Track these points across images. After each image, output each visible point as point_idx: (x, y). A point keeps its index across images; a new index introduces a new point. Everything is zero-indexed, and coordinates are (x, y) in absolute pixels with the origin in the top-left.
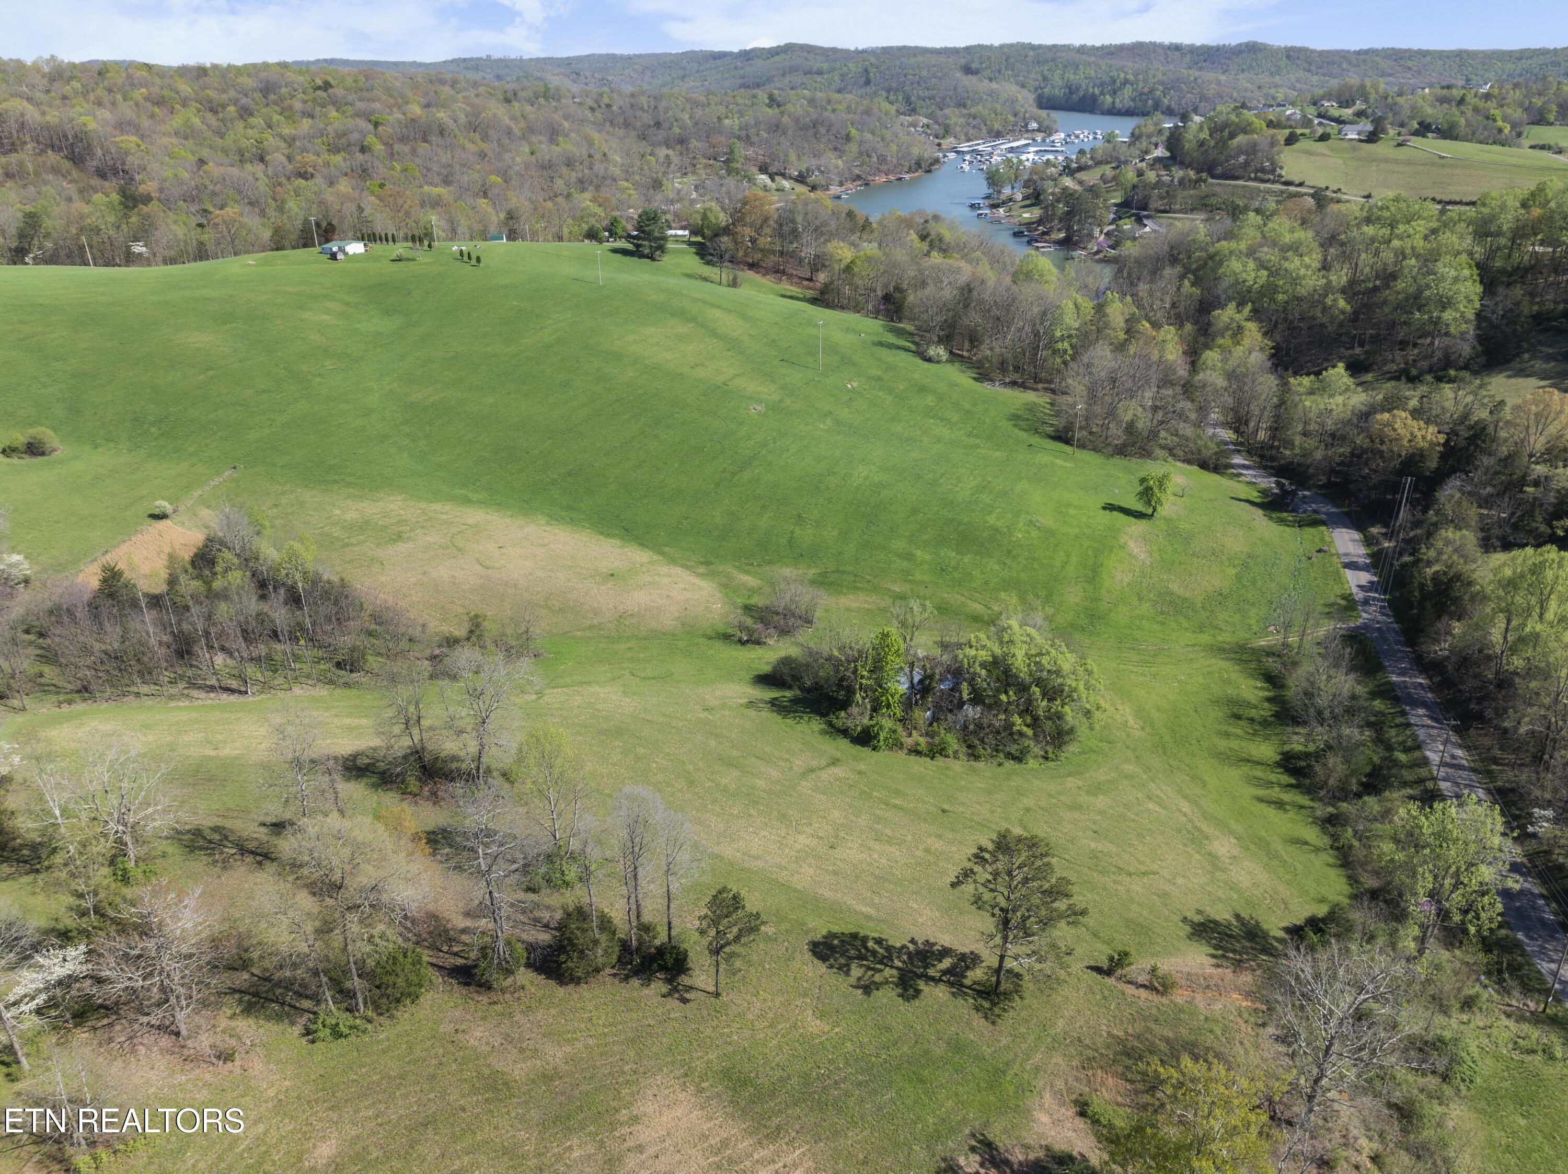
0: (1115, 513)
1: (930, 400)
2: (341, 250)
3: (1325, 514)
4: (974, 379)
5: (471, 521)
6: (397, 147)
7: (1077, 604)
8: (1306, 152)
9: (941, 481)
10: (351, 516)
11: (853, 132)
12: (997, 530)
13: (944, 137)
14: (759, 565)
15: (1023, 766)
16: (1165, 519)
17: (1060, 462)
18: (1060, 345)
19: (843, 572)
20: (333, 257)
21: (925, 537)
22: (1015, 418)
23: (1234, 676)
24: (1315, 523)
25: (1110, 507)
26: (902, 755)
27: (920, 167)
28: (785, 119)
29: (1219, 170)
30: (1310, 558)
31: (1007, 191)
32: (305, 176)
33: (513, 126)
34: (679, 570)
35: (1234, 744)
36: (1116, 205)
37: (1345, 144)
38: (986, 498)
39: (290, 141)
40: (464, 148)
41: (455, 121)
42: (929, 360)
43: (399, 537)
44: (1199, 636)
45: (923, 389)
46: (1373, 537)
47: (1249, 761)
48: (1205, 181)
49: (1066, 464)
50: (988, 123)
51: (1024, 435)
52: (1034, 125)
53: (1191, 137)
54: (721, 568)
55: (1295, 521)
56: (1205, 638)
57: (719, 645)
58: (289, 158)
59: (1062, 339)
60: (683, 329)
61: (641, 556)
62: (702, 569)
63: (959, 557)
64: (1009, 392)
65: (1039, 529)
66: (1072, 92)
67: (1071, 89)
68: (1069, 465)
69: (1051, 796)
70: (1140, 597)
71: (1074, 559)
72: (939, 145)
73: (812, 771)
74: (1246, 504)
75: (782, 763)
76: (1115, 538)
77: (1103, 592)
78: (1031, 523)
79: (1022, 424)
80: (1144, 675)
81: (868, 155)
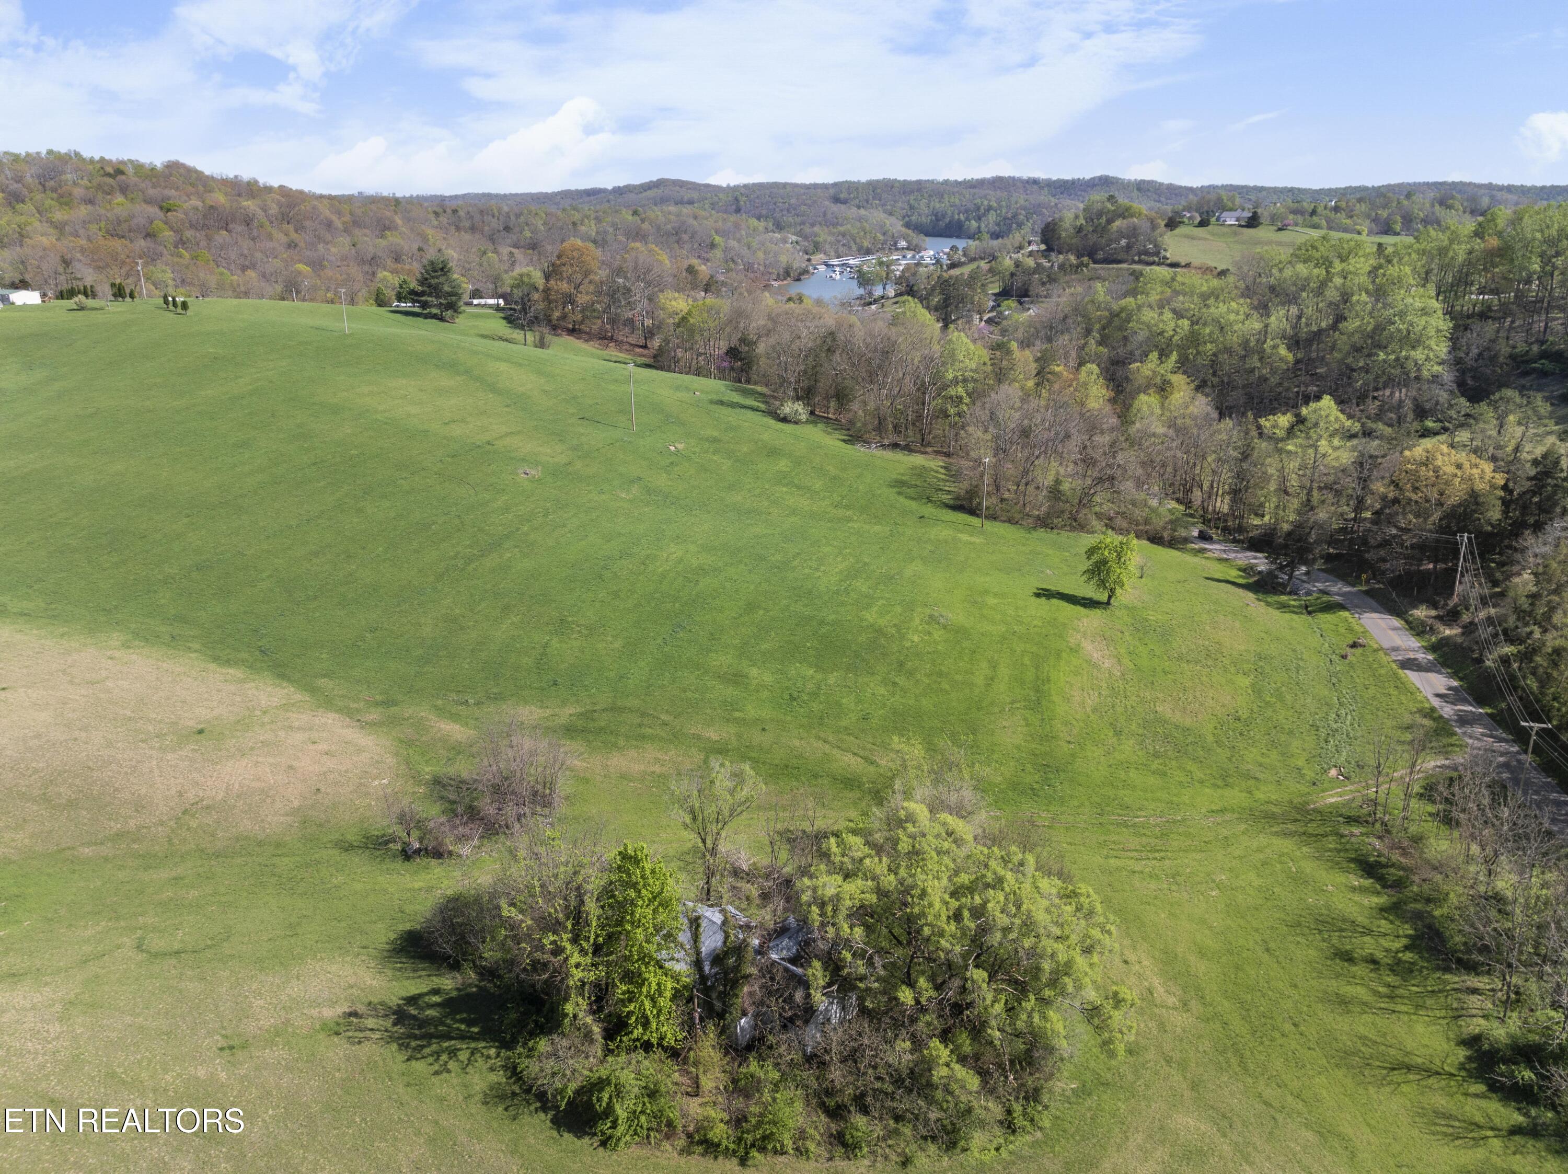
0: (1055, 601)
3: (1338, 594)
4: (844, 441)
6: (189, 234)
8: (1187, 237)
9: (795, 563)
11: (718, 239)
12: (880, 631)
13: (814, 253)
14: (477, 704)
16: (1126, 607)
17: (964, 537)
18: (952, 391)
19: (622, 710)
21: (766, 646)
22: (900, 485)
23: (1309, 867)
24: (1329, 608)
25: (1045, 594)
27: (789, 275)
28: (646, 226)
29: (1100, 255)
30: (1344, 657)
31: (878, 291)
33: (334, 218)
34: (330, 718)
36: (995, 295)
37: (1224, 229)
38: (862, 585)
41: (265, 211)
42: (784, 420)
44: (1227, 792)
45: (773, 452)
46: (1423, 624)
49: (973, 539)
50: (858, 240)
51: (914, 505)
52: (903, 244)
53: (1067, 225)
54: (408, 711)
55: (1300, 606)
56: (1236, 796)
57: (359, 862)
59: (955, 381)
60: (448, 382)
62: (374, 715)
63: (819, 676)
64: (889, 454)
65: (944, 627)
66: (937, 220)
67: (938, 216)
68: (978, 541)
70: (1117, 731)
71: (1002, 671)
74: (1229, 585)
76: (1063, 638)
77: (1058, 725)
78: (932, 620)
79: (908, 492)
80: (1155, 877)
81: (733, 261)
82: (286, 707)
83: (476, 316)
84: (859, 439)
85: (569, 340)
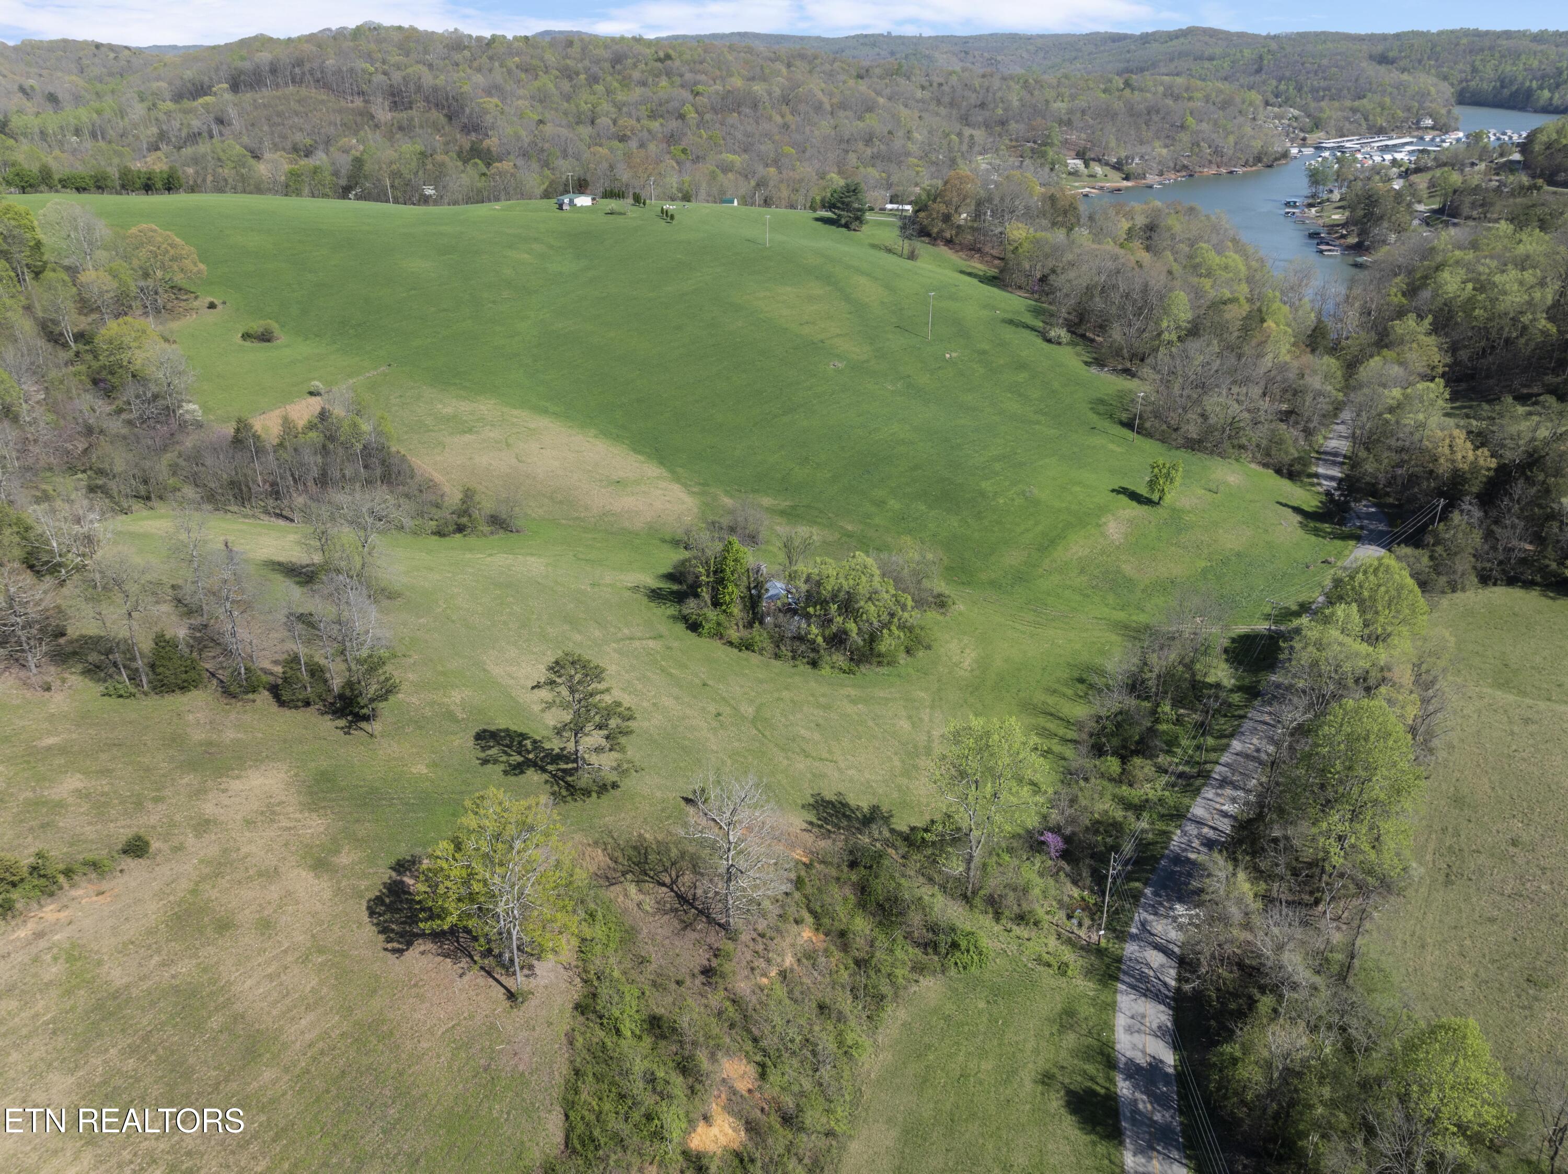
0: (1121, 496)
1: (1022, 376)
2: (571, 201)
3: (1370, 530)
4: (1086, 363)
5: (532, 426)
6: (708, 116)
7: (1011, 566)
9: (966, 446)
10: (449, 410)
11: (1190, 120)
13: (1311, 132)
14: (745, 492)
15: (816, 671)
16: (1172, 508)
17: (1111, 446)
19: (812, 508)
20: (560, 207)
21: (909, 490)
22: (1098, 402)
23: (1115, 649)
24: (1349, 537)
25: (1123, 491)
26: (718, 643)
27: (1260, 161)
30: (1307, 567)
31: (1324, 193)
32: (623, 139)
33: (826, 100)
34: (676, 487)
35: (1051, 700)
38: (998, 466)
39: (619, 107)
40: (770, 119)
41: (770, 94)
42: (1049, 341)
43: (470, 431)
44: (1114, 612)
45: (1022, 366)
47: (1052, 715)
48: (1538, 188)
50: (1371, 117)
51: (1093, 418)
53: (1543, 140)
54: (713, 490)
55: (1330, 533)
56: (1121, 616)
58: (615, 122)
60: (817, 289)
61: (653, 470)
62: (696, 489)
63: (927, 511)
64: (1112, 378)
65: (1026, 498)
66: (1502, 87)
67: (1504, 82)
68: (1119, 450)
69: (813, 695)
70: (1082, 571)
71: (1040, 528)
72: (1304, 139)
73: (631, 639)
74: (1290, 510)
75: (612, 630)
76: (1099, 517)
77: (1047, 561)
78: (1023, 493)
79: (1101, 408)
80: (1025, 633)
81: (1198, 145)
82: (658, 478)
83: (880, 224)
84: (1099, 362)
85: (943, 250)
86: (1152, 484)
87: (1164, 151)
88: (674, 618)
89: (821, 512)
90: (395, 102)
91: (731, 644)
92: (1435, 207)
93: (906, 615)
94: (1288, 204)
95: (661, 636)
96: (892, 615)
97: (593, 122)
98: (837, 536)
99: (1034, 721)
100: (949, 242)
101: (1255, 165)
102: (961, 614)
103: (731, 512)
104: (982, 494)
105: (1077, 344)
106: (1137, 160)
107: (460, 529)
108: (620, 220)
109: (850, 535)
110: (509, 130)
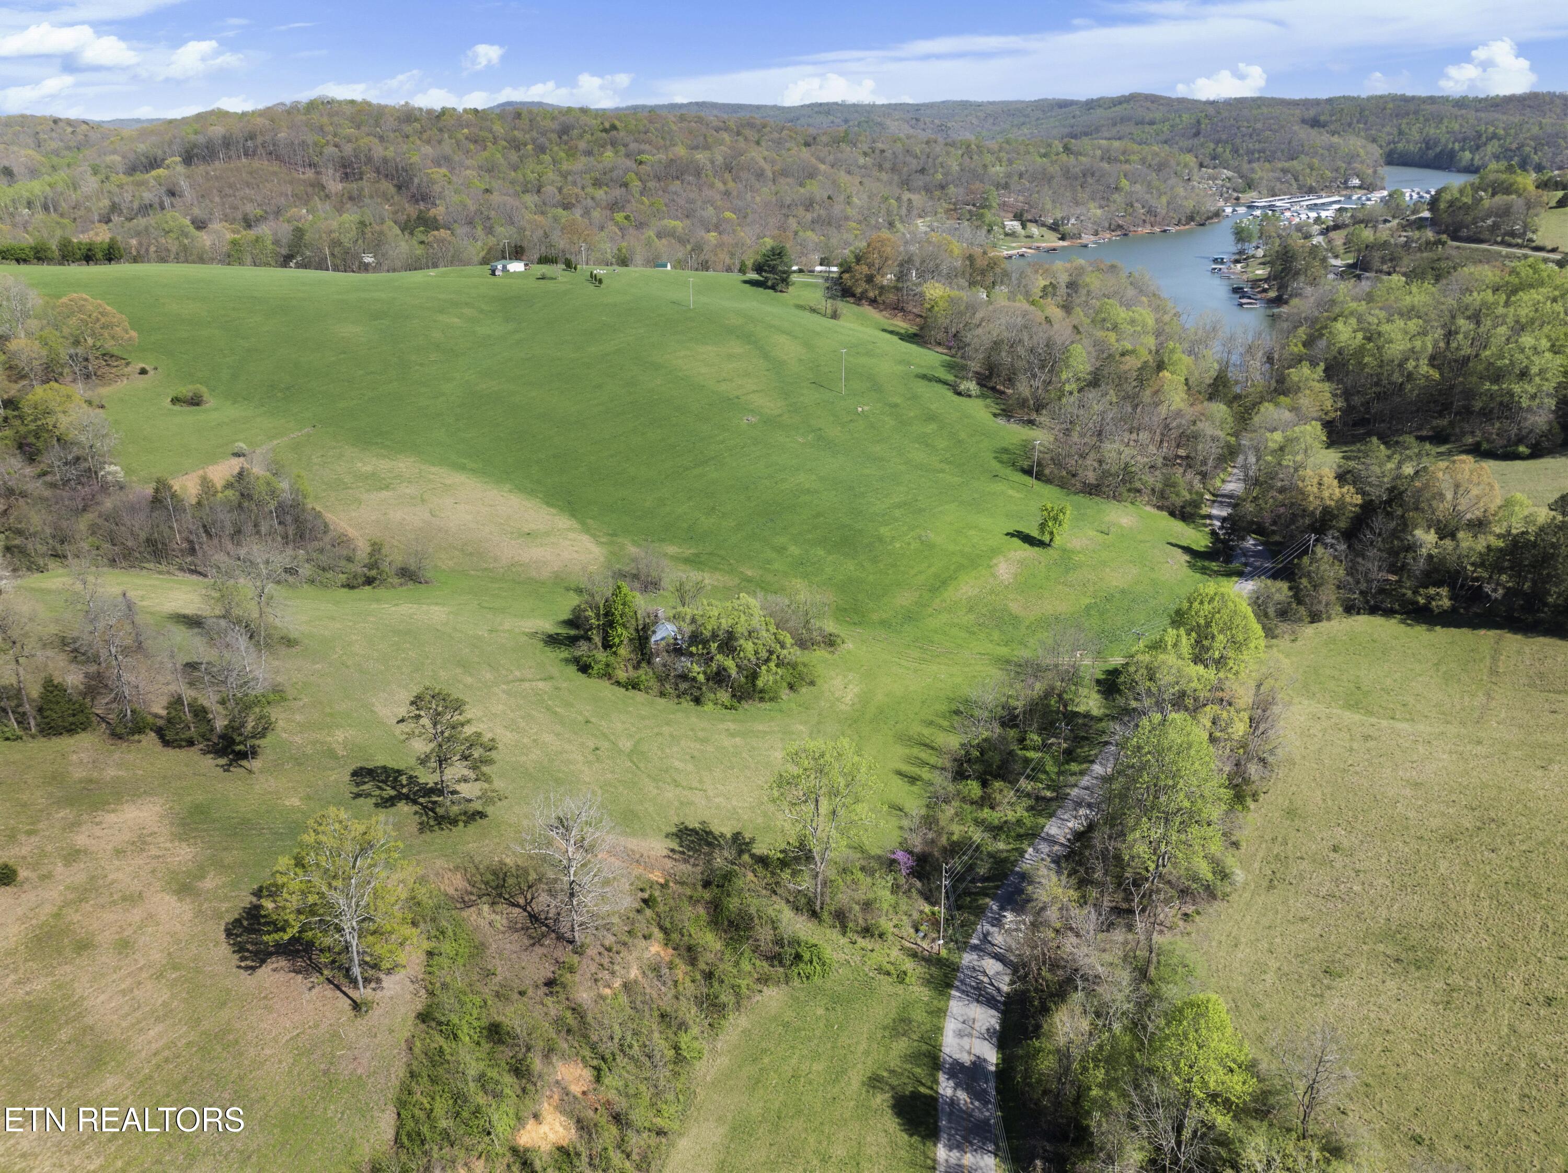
0: (1015, 539)
1: (931, 428)
2: (504, 267)
4: (995, 415)
5: (448, 482)
6: (651, 184)
7: (902, 607)
9: (869, 494)
10: (369, 468)
11: (1124, 183)
13: (1244, 192)
14: (652, 541)
15: (699, 708)
16: (1063, 549)
18: (1066, 387)
19: (715, 555)
21: (809, 537)
22: (1003, 451)
26: (605, 684)
27: (1193, 220)
29: (1464, 233)
32: (567, 207)
34: (585, 538)
35: (926, 731)
36: (1345, 266)
38: (898, 512)
39: (564, 175)
40: (712, 186)
41: (712, 163)
42: (959, 394)
43: (387, 487)
44: (998, 648)
45: (931, 418)
48: (1444, 244)
50: (1301, 178)
54: (620, 540)
55: (1216, 570)
58: (560, 190)
60: (737, 348)
61: (564, 522)
62: (605, 539)
63: (825, 556)
64: (1017, 428)
65: (922, 542)
66: (1428, 148)
67: (1428, 144)
68: (1018, 495)
69: (692, 730)
70: (971, 610)
71: (933, 569)
72: (1237, 199)
73: (522, 680)
74: (1180, 551)
75: (504, 672)
76: (991, 559)
77: (937, 601)
78: (920, 537)
79: (1005, 457)
80: (908, 669)
81: (1132, 206)
82: (568, 530)
83: (807, 285)
84: (1007, 413)
85: (868, 310)
86: (1043, 526)
87: (1099, 212)
88: (567, 661)
89: (723, 558)
90: (346, 174)
91: (618, 683)
92: (1350, 261)
93: (785, 652)
94: (1215, 261)
95: (552, 678)
96: (771, 652)
97: (539, 191)
98: (737, 581)
99: (907, 751)
100: (873, 302)
101: (1187, 224)
102: (849, 652)
103: (635, 560)
104: (880, 539)
105: (988, 397)
106: (1073, 221)
107: (369, 581)
108: (550, 285)
109: (749, 580)
110: (456, 198)
